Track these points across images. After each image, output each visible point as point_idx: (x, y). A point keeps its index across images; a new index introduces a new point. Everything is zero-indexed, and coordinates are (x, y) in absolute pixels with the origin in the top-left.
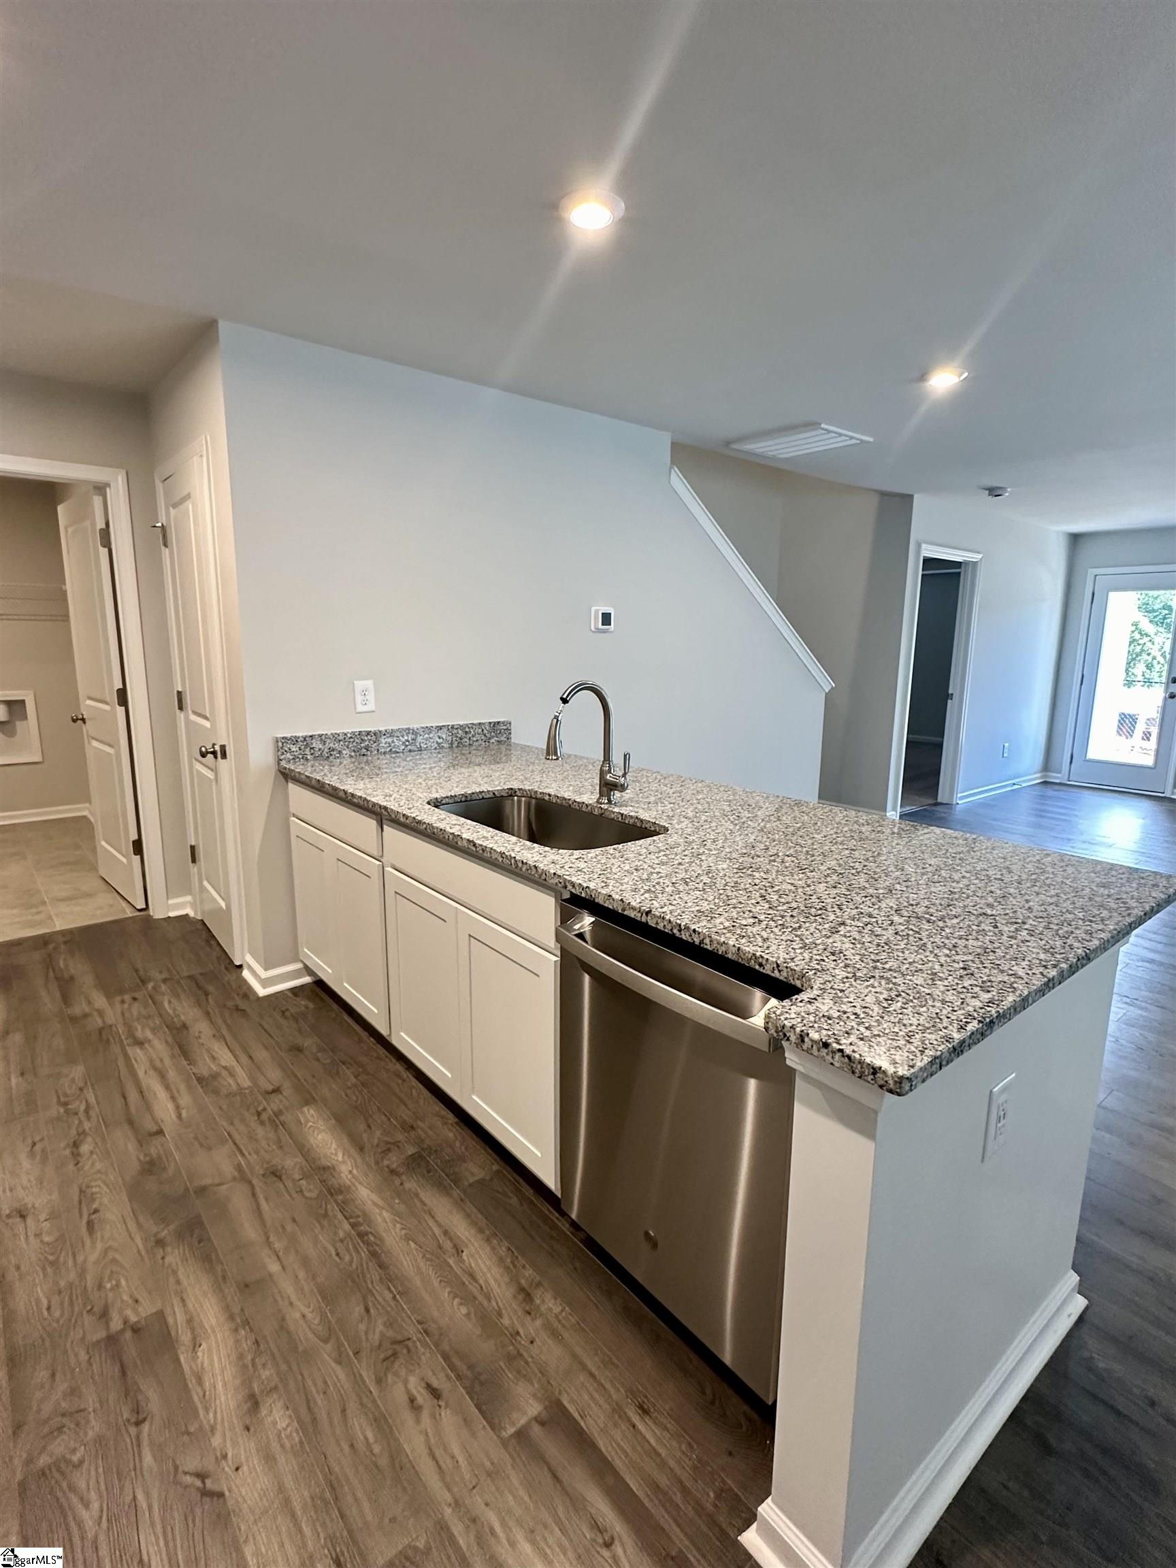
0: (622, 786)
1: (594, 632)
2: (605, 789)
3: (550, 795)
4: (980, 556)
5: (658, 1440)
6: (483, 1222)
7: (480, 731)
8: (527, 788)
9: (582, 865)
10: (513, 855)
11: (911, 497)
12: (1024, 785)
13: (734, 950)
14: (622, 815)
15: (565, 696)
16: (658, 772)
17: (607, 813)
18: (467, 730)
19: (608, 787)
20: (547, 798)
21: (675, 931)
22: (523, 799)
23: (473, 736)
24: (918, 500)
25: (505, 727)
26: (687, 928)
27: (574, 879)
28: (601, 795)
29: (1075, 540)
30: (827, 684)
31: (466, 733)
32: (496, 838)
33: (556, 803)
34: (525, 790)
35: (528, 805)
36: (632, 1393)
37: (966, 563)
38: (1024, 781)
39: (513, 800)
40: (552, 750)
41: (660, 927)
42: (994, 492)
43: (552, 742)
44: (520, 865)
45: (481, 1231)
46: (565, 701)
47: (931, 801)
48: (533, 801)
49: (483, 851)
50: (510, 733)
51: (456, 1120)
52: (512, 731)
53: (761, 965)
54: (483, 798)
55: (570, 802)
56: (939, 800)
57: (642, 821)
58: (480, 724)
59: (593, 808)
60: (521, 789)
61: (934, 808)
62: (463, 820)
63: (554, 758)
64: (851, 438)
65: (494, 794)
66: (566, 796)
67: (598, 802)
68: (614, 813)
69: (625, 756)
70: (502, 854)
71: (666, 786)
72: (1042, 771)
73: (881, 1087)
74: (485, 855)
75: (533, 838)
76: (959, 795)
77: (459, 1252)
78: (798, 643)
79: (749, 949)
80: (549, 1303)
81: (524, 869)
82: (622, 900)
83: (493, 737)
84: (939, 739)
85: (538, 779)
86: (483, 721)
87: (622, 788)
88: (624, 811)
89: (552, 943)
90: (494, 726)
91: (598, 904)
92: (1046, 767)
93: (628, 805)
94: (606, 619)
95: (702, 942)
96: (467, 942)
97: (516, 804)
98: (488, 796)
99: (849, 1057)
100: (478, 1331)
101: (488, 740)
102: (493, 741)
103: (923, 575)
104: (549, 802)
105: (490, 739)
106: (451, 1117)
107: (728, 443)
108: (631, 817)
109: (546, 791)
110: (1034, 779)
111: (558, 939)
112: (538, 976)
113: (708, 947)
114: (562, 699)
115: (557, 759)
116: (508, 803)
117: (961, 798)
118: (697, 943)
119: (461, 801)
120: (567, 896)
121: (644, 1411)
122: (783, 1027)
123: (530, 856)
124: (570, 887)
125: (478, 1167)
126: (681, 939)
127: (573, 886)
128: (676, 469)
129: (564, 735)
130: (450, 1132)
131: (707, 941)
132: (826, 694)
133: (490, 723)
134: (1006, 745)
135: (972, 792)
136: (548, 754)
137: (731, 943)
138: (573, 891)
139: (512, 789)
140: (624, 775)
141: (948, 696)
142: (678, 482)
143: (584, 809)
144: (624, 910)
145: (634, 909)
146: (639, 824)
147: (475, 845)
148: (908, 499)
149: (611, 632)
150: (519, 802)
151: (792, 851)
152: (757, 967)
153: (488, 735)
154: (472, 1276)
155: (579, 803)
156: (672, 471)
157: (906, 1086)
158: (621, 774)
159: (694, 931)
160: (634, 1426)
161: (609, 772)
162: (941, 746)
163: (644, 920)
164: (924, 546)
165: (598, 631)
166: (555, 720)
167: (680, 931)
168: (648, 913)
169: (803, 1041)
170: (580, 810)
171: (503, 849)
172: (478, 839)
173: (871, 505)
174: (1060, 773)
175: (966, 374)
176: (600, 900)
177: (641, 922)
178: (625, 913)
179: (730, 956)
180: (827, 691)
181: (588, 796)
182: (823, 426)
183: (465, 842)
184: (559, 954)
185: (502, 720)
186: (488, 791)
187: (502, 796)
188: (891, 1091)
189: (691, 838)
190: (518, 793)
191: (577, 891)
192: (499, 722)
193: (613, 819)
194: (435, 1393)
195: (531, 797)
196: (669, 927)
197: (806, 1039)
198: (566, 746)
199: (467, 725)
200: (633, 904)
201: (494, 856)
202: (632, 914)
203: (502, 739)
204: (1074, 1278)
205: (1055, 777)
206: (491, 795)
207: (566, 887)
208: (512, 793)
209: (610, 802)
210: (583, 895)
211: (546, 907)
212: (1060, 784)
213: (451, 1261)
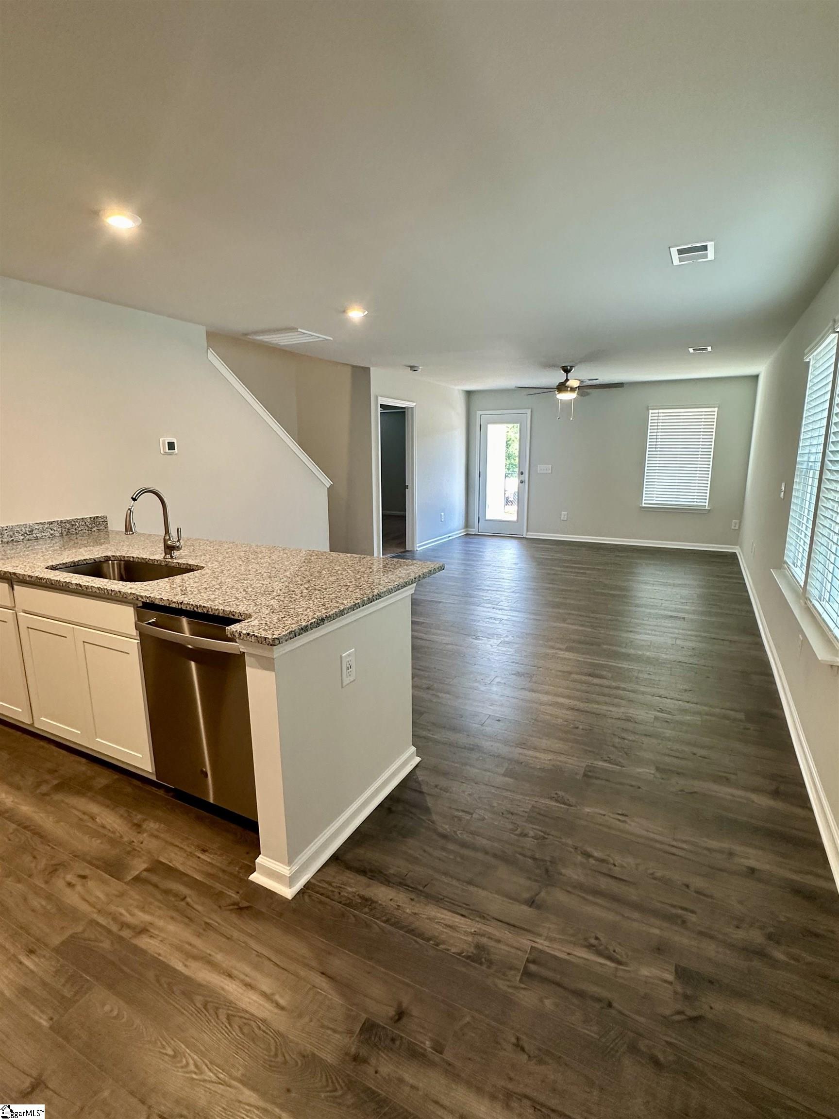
0: (178, 547)
1: (163, 454)
2: (168, 551)
3: (133, 557)
4: (414, 404)
5: (212, 859)
6: (109, 802)
7: (83, 523)
8: (118, 555)
9: (148, 588)
10: (105, 587)
11: (369, 369)
12: (455, 537)
13: (221, 611)
14: (179, 563)
15: (134, 497)
16: (207, 540)
17: (170, 564)
18: (73, 523)
19: (170, 549)
20: (131, 559)
21: (195, 609)
22: (116, 562)
23: (78, 527)
24: (373, 371)
25: (102, 520)
26: (200, 606)
27: (142, 594)
28: (166, 554)
29: (469, 394)
30: (328, 483)
31: (73, 525)
32: (95, 581)
33: (138, 562)
34: (117, 556)
35: (119, 566)
36: (198, 846)
37: (408, 408)
38: (456, 535)
39: (109, 563)
40: (129, 528)
41: (188, 608)
42: (413, 368)
43: (128, 524)
44: (110, 592)
45: (108, 806)
46: (134, 500)
47: (402, 550)
48: (123, 563)
49: (87, 588)
50: (107, 524)
51: (87, 761)
52: (108, 522)
53: (233, 615)
54: (87, 563)
55: (147, 560)
56: (407, 549)
57: (190, 565)
58: (83, 518)
59: (162, 561)
60: (114, 556)
61: (403, 554)
62: (72, 574)
63: (130, 533)
64: (319, 337)
65: (95, 560)
66: (144, 557)
67: (164, 558)
68: (174, 563)
69: (178, 529)
70: (99, 588)
71: (210, 547)
72: (464, 528)
73: (268, 644)
74: (88, 590)
75: (122, 579)
76: (417, 545)
77: (93, 818)
78: (307, 459)
79: (228, 609)
80: (152, 825)
81: (113, 594)
82: (168, 600)
83: (94, 527)
84: (402, 513)
85: (126, 549)
86: (86, 517)
87: (178, 548)
88: (180, 561)
89: (134, 632)
90: (94, 519)
91: (156, 604)
92: (467, 525)
93: (181, 557)
94: (171, 446)
95: (208, 611)
96: (83, 646)
97: (111, 566)
98: (90, 562)
99: (256, 636)
100: (109, 847)
101: (90, 529)
102: (94, 529)
103: (381, 413)
104: (133, 561)
105: (91, 528)
106: (83, 760)
107: (246, 335)
108: (184, 564)
109: (132, 555)
110: (461, 533)
111: (137, 627)
112: (128, 654)
113: (211, 613)
114: (132, 498)
115: (133, 534)
116: (105, 565)
117: (419, 547)
118: (206, 612)
119: (71, 566)
120: (140, 604)
121: (204, 851)
122: (233, 632)
123: (116, 587)
124: (140, 599)
125: (103, 779)
126: (199, 612)
127: (142, 598)
128: (211, 349)
129: (136, 519)
130: (83, 767)
131: (210, 610)
132: (328, 489)
133: (91, 518)
134: (442, 514)
135: (425, 543)
136: (126, 531)
137: (220, 608)
138: (142, 600)
139: (107, 556)
140: (179, 541)
141: (406, 487)
142: (212, 356)
143: (156, 563)
144: (169, 604)
145: (174, 602)
146: (189, 568)
147: (81, 586)
148: (366, 371)
149: (176, 454)
150: (113, 564)
151: (269, 571)
152: (232, 617)
153: (90, 526)
154: (104, 827)
155: (152, 560)
156: (209, 351)
157: (277, 642)
158: (176, 540)
159: (204, 606)
160: (199, 858)
161: (170, 539)
162: (405, 517)
163: (180, 607)
164: (379, 398)
165: (166, 453)
166: (129, 511)
167: (197, 608)
168: (181, 603)
169: (240, 635)
170: (154, 564)
171: (99, 586)
172: (83, 582)
173: (347, 373)
174: (474, 528)
175: (367, 312)
176: (157, 602)
177: (178, 609)
178: (171, 606)
179: (221, 615)
180: (328, 487)
181: (157, 554)
182: (299, 330)
183: (74, 585)
184: (139, 638)
185: (100, 515)
186: (90, 559)
187: (101, 561)
188: (271, 645)
189: (216, 570)
190: (112, 559)
191: (144, 600)
192: (97, 517)
193: (173, 567)
194: (84, 877)
195: (121, 560)
196: (192, 608)
197: (242, 634)
198: (139, 526)
199: (73, 520)
200: (174, 600)
201: (94, 590)
202: (174, 605)
203: (101, 528)
204: (413, 749)
205: (473, 531)
206: (93, 561)
207: (138, 599)
208: (107, 559)
209: (172, 557)
210: (148, 601)
211: (128, 614)
212: (475, 534)
213: (89, 824)
